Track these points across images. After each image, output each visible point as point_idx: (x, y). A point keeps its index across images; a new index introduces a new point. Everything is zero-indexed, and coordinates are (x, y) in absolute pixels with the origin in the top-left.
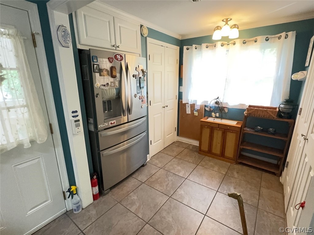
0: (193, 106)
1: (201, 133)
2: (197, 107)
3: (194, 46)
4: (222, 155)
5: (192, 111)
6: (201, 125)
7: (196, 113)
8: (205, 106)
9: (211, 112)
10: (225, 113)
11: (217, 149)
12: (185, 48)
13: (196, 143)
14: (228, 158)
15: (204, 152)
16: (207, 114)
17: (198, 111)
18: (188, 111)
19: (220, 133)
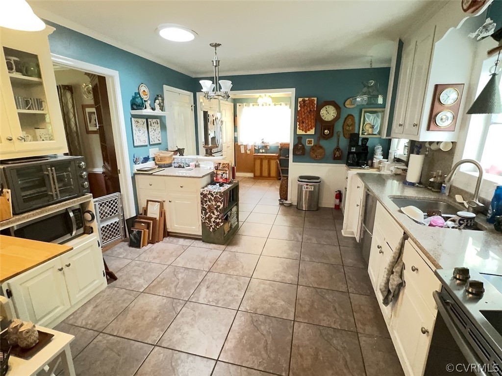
0: (246, 147)
1: (255, 164)
2: (249, 148)
3: (245, 104)
4: (269, 177)
5: (246, 151)
6: (254, 158)
7: (248, 152)
8: (255, 146)
9: (259, 149)
10: (268, 150)
11: (265, 174)
12: (238, 104)
13: (251, 175)
14: (273, 177)
15: (257, 177)
16: (257, 151)
17: (249, 150)
18: (243, 151)
19: (267, 161)
